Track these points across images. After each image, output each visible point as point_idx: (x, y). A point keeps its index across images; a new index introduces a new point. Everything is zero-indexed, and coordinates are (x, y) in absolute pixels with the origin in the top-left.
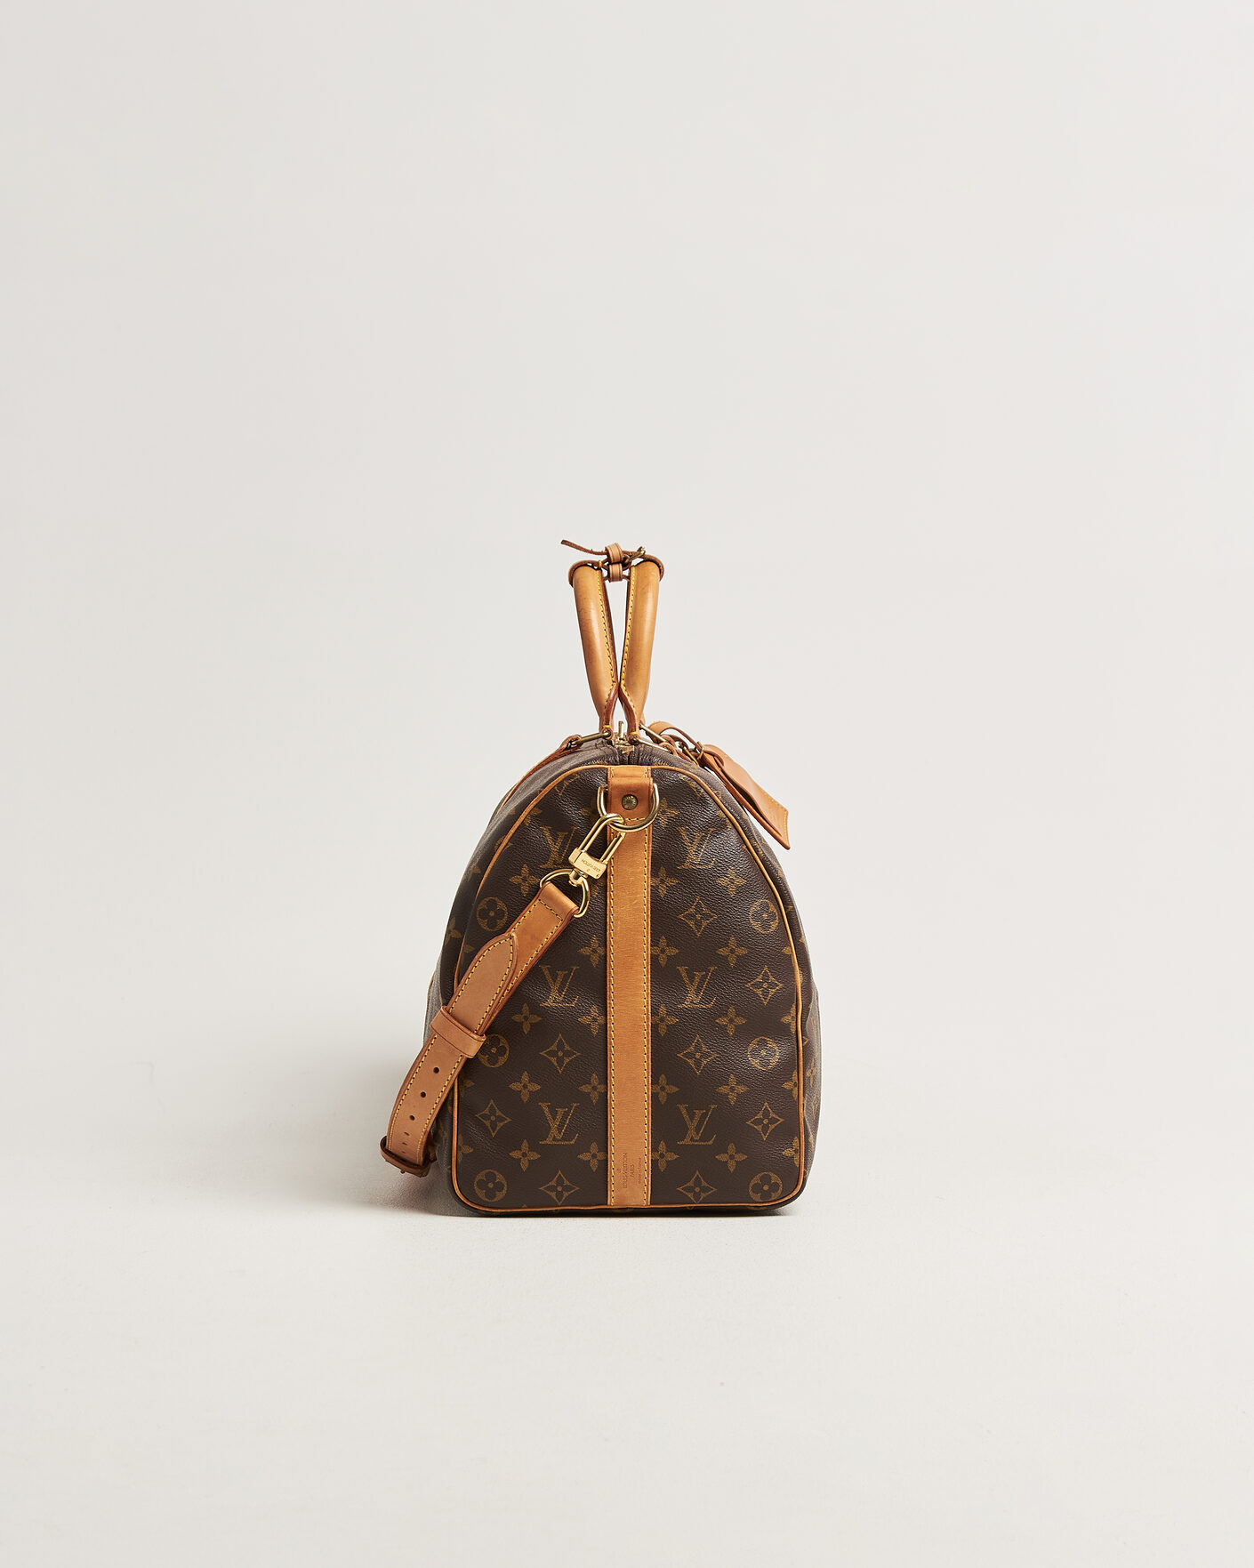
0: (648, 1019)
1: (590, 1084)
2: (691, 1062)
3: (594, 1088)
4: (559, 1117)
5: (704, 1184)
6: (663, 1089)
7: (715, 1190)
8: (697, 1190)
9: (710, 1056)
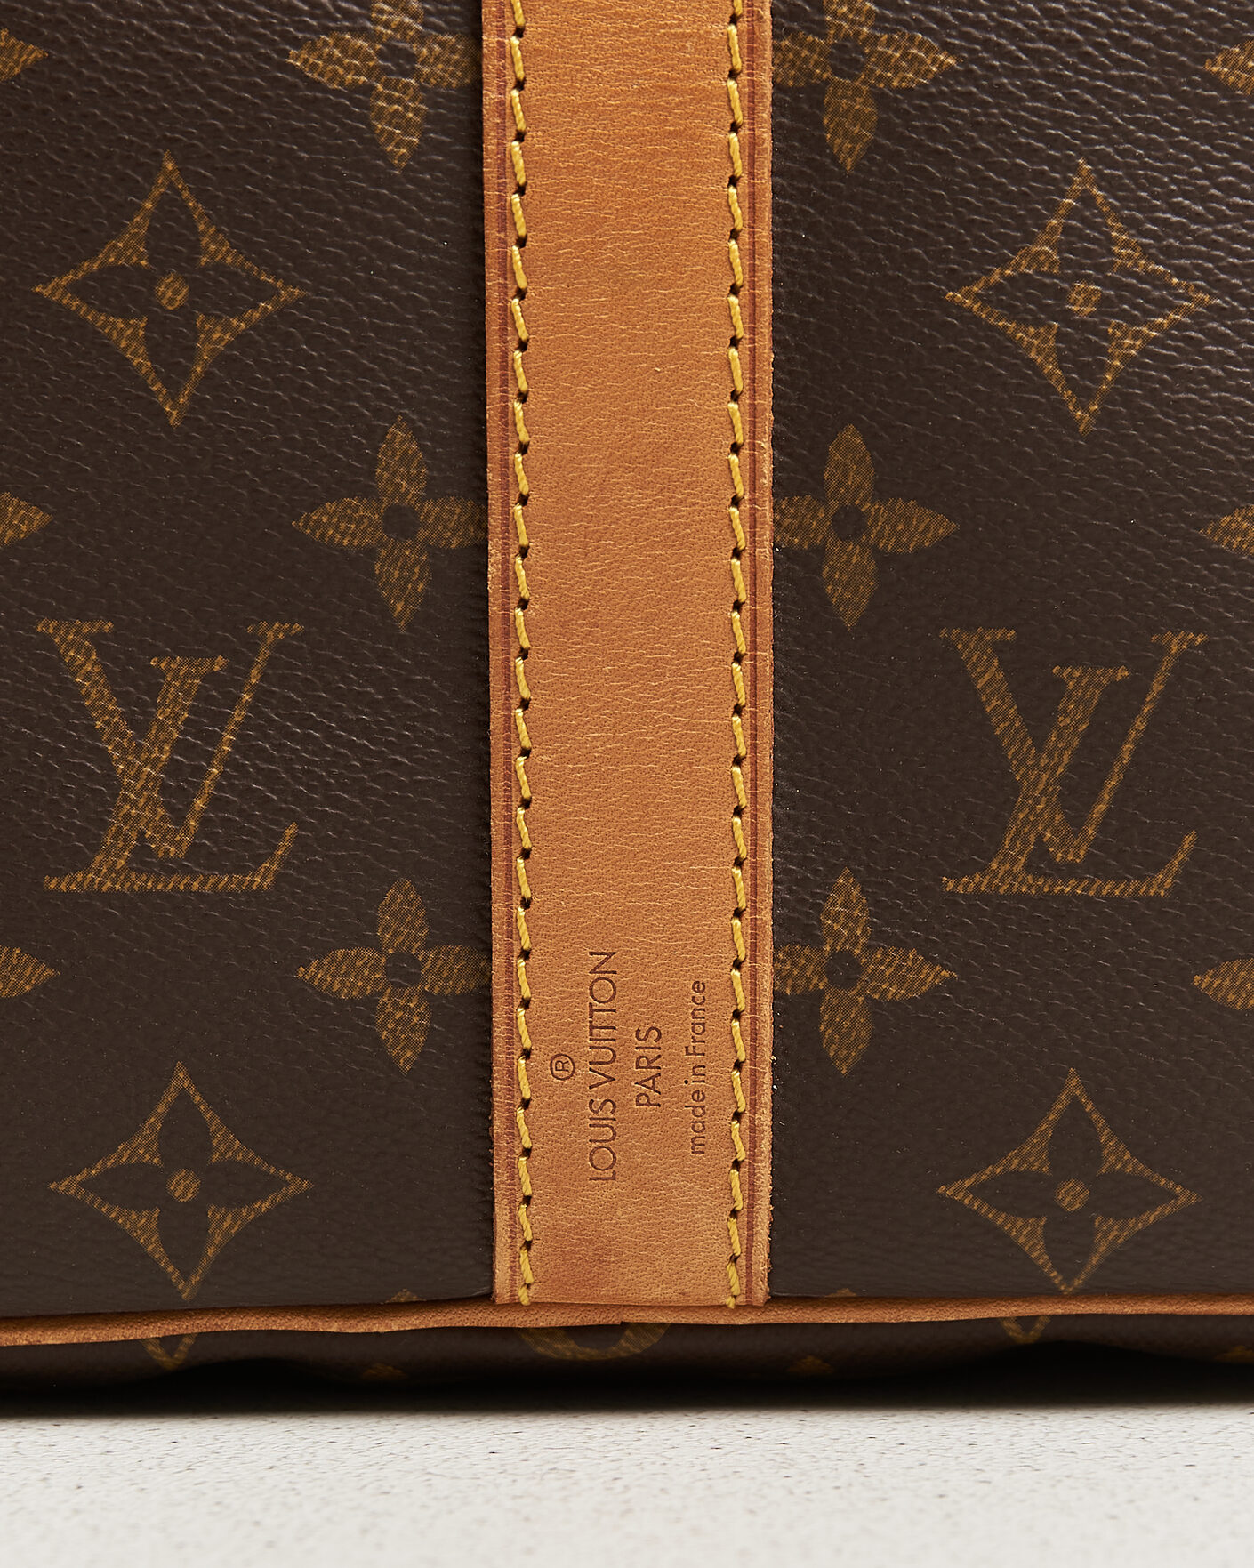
0: (752, 52)
1: (368, 492)
2: (1036, 342)
3: (400, 522)
4: (171, 713)
5: (1117, 1157)
6: (849, 524)
7: (1185, 1197)
8: (1071, 1196)
9: (1164, 306)
